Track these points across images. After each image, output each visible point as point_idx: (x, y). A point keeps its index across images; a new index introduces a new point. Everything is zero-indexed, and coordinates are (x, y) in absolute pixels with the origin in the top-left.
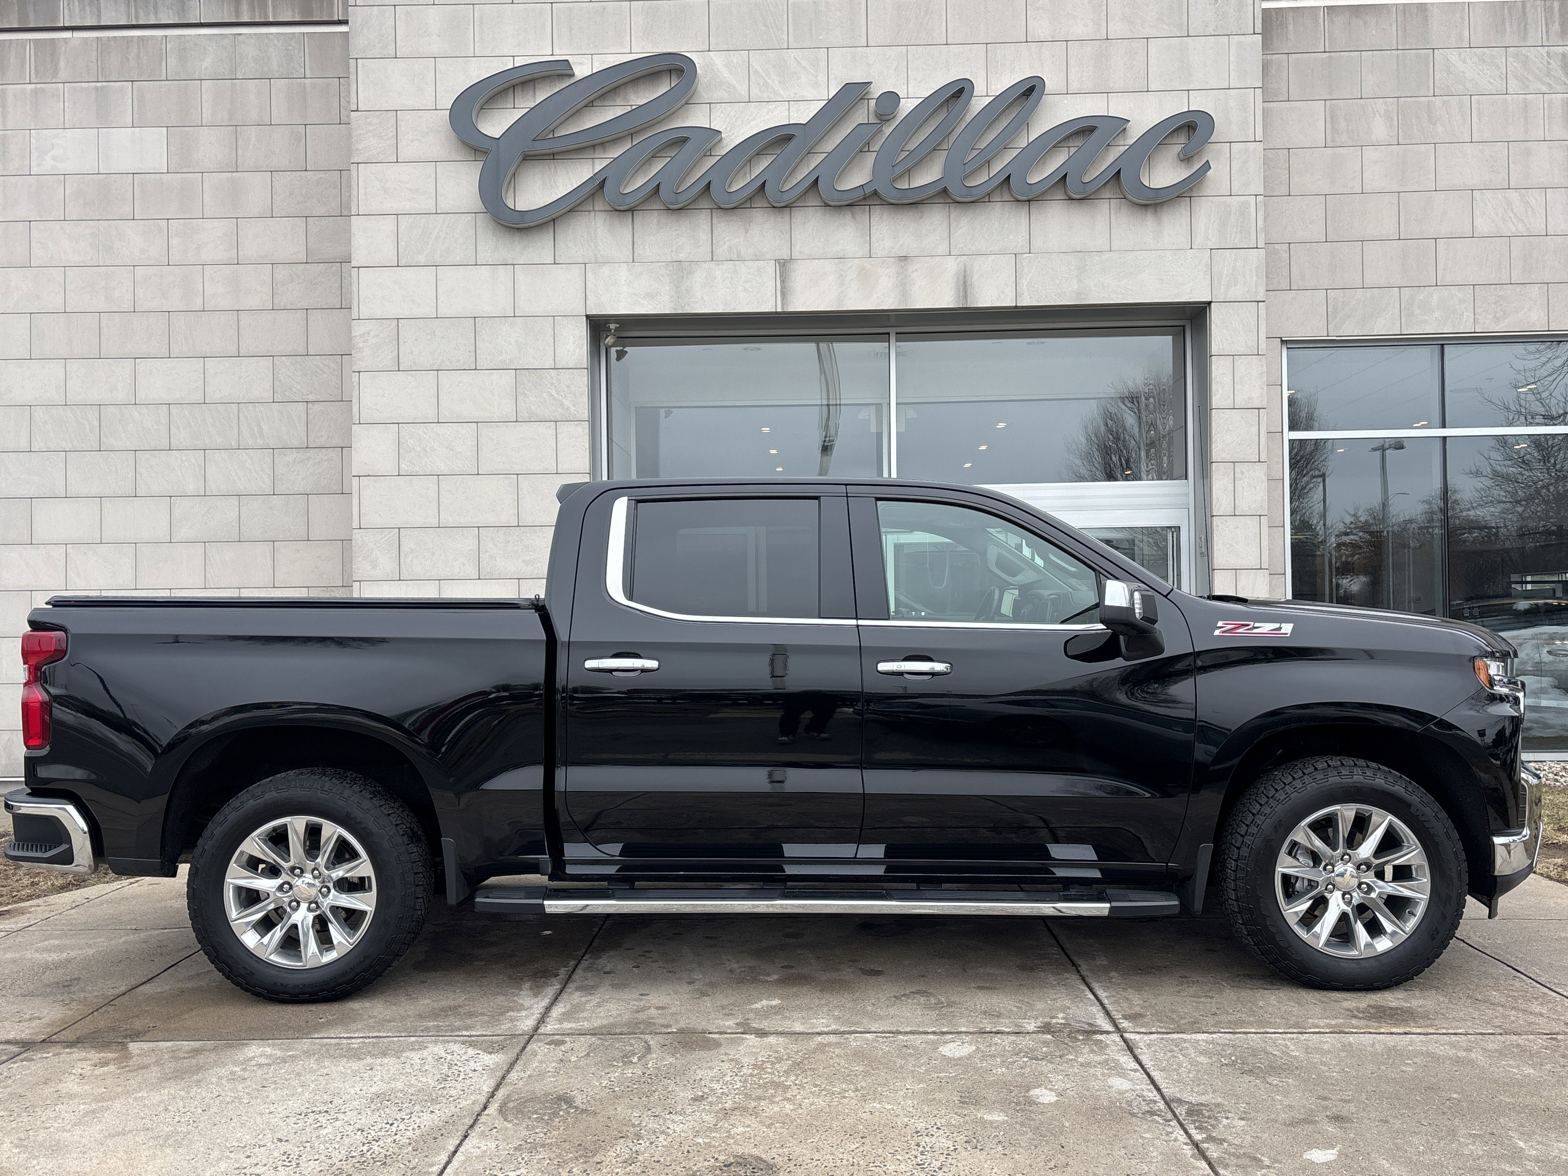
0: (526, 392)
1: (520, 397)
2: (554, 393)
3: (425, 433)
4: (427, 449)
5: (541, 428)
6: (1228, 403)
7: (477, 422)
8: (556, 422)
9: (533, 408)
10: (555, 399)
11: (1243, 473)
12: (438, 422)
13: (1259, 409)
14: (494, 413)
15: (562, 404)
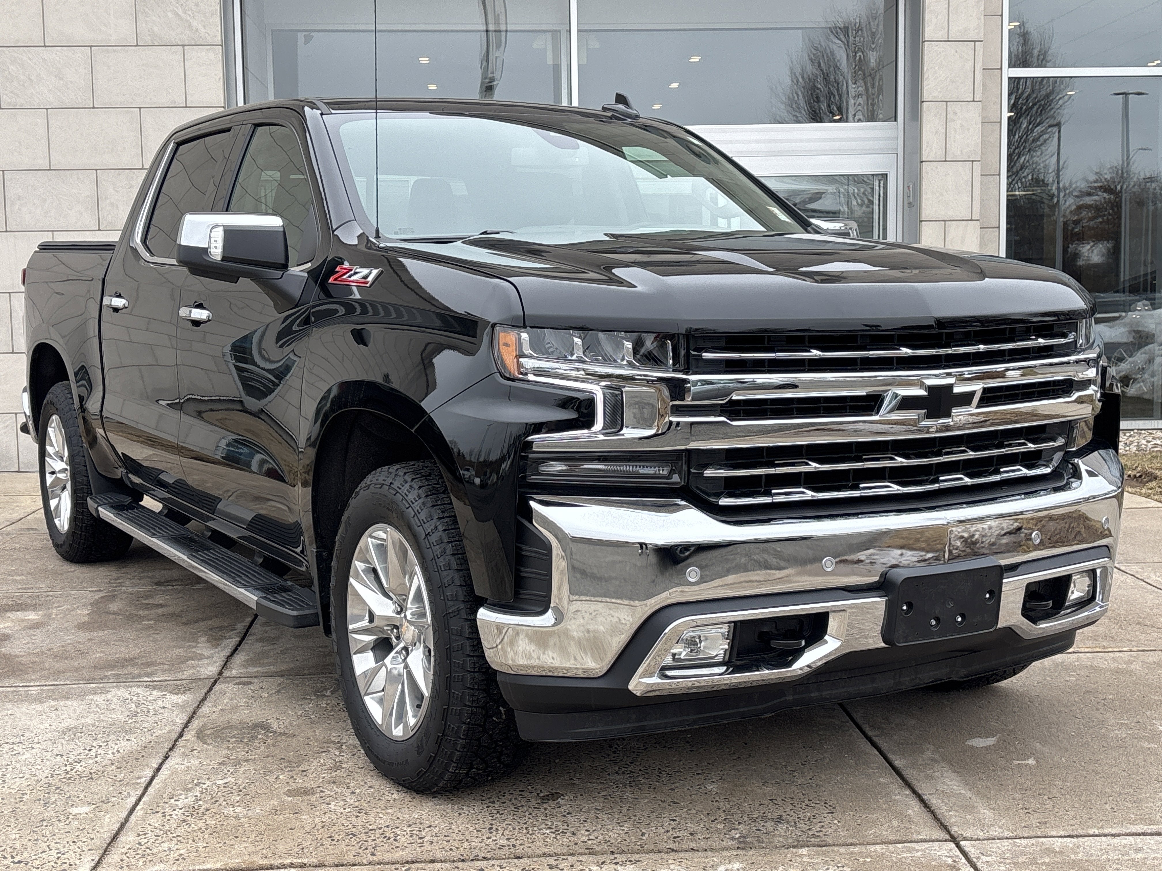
0: (147, 10)
1: (140, 17)
2: (180, 12)
3: (29, 59)
4: (32, 78)
5: (164, 53)
6: (942, 35)
7: (91, 46)
8: (183, 46)
9: (155, 28)
10: (182, 19)
11: (955, 113)
12: (45, 46)
13: (975, 41)
14: (110, 35)
15: (190, 26)
